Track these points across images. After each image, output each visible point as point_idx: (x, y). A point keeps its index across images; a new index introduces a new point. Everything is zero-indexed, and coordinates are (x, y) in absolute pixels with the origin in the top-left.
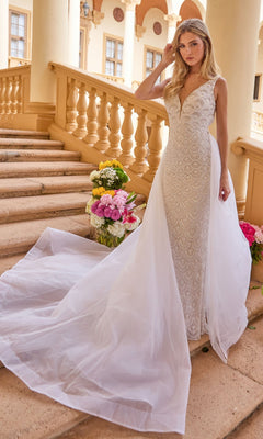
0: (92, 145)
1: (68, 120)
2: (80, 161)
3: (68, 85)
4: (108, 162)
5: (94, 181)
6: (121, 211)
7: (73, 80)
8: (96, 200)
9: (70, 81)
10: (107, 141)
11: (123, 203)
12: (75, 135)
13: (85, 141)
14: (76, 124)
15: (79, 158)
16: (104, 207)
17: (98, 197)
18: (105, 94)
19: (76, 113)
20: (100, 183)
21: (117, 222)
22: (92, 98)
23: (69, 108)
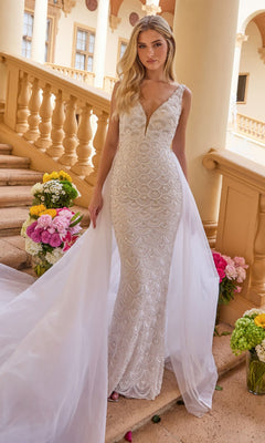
0: (44, 150)
1: (19, 121)
2: (29, 168)
3: (20, 80)
4: (55, 174)
5: (36, 195)
6: (62, 235)
7: (26, 74)
8: (33, 221)
9: (22, 75)
10: (61, 146)
11: (65, 225)
12: (25, 138)
13: (37, 146)
14: (27, 125)
15: (28, 165)
16: (41, 231)
17: (35, 217)
18: (60, 92)
19: (27, 112)
20: (43, 198)
21: (58, 249)
22: (47, 96)
23: (20, 107)
